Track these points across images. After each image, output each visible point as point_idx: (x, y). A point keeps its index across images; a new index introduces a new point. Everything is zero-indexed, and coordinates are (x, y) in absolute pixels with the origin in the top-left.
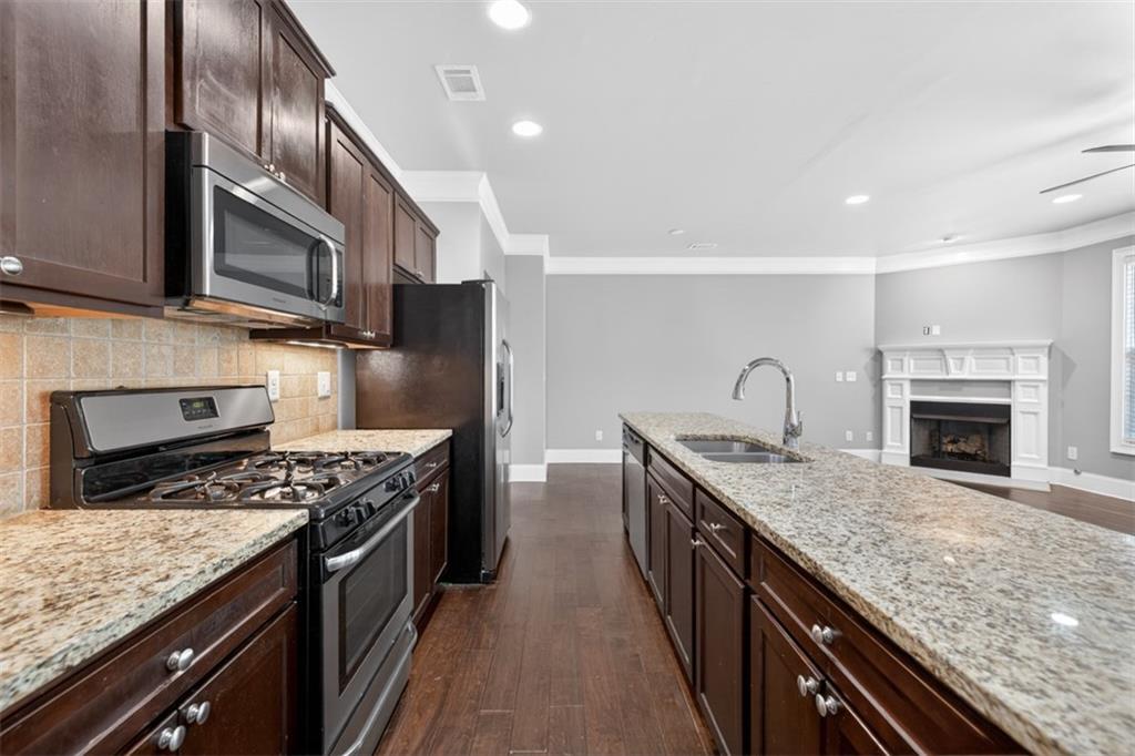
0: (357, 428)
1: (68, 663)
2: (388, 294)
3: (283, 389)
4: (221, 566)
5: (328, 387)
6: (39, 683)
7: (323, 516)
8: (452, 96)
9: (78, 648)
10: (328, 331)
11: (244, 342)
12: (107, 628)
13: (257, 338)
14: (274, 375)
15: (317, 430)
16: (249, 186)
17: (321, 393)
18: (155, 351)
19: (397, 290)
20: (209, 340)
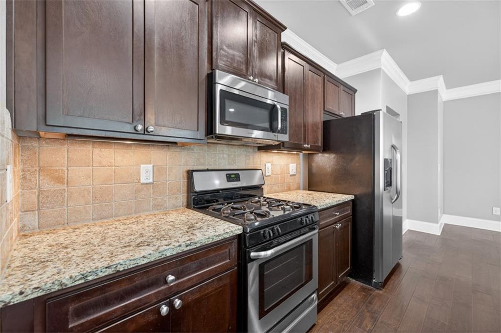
0: (309, 190)
1: (118, 269)
2: (320, 126)
3: (272, 171)
4: (190, 245)
5: (295, 170)
6: (106, 274)
7: (248, 231)
8: (354, 12)
9: (122, 264)
10: (283, 146)
11: (256, 152)
12: (134, 260)
13: (261, 150)
14: (269, 165)
15: (289, 189)
16: (237, 87)
17: (291, 173)
18: (221, 156)
19: (326, 124)
20: (241, 152)
